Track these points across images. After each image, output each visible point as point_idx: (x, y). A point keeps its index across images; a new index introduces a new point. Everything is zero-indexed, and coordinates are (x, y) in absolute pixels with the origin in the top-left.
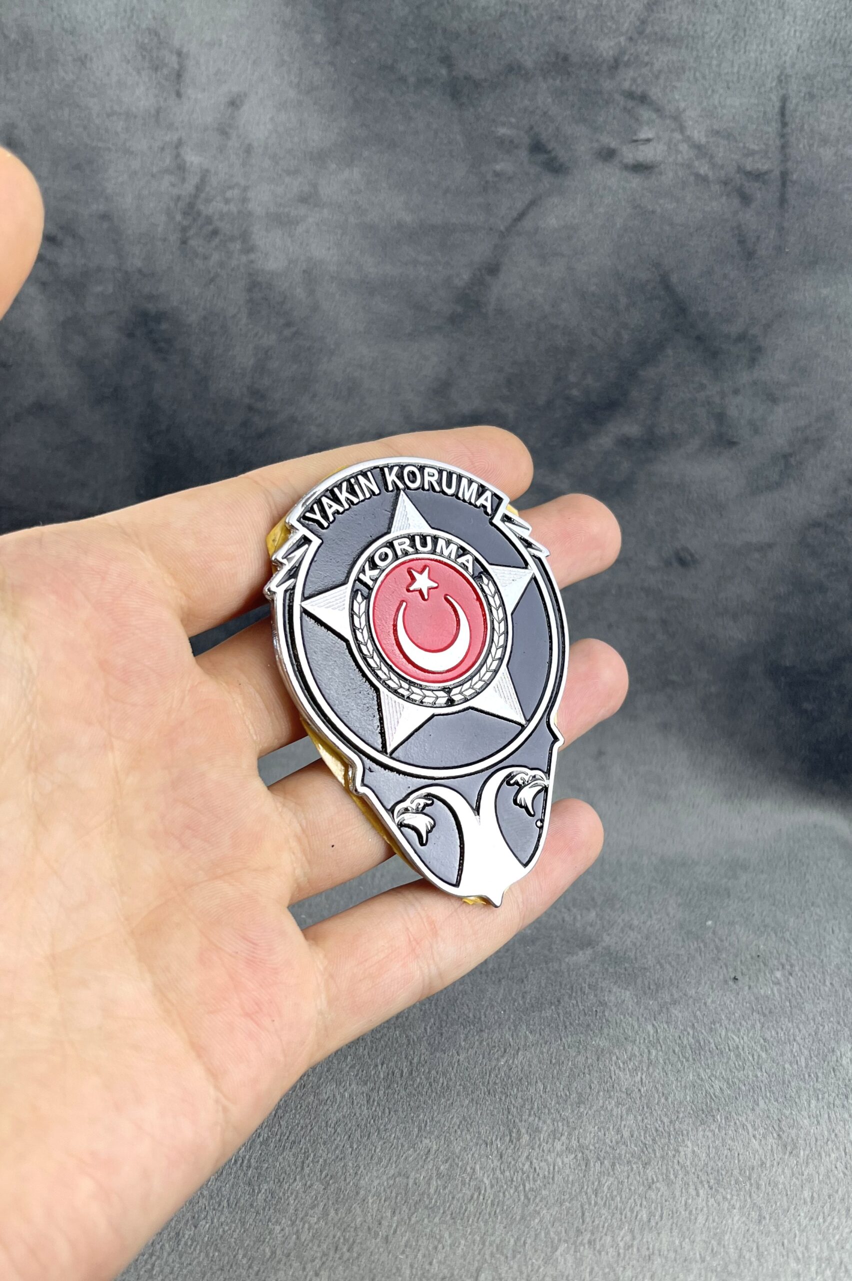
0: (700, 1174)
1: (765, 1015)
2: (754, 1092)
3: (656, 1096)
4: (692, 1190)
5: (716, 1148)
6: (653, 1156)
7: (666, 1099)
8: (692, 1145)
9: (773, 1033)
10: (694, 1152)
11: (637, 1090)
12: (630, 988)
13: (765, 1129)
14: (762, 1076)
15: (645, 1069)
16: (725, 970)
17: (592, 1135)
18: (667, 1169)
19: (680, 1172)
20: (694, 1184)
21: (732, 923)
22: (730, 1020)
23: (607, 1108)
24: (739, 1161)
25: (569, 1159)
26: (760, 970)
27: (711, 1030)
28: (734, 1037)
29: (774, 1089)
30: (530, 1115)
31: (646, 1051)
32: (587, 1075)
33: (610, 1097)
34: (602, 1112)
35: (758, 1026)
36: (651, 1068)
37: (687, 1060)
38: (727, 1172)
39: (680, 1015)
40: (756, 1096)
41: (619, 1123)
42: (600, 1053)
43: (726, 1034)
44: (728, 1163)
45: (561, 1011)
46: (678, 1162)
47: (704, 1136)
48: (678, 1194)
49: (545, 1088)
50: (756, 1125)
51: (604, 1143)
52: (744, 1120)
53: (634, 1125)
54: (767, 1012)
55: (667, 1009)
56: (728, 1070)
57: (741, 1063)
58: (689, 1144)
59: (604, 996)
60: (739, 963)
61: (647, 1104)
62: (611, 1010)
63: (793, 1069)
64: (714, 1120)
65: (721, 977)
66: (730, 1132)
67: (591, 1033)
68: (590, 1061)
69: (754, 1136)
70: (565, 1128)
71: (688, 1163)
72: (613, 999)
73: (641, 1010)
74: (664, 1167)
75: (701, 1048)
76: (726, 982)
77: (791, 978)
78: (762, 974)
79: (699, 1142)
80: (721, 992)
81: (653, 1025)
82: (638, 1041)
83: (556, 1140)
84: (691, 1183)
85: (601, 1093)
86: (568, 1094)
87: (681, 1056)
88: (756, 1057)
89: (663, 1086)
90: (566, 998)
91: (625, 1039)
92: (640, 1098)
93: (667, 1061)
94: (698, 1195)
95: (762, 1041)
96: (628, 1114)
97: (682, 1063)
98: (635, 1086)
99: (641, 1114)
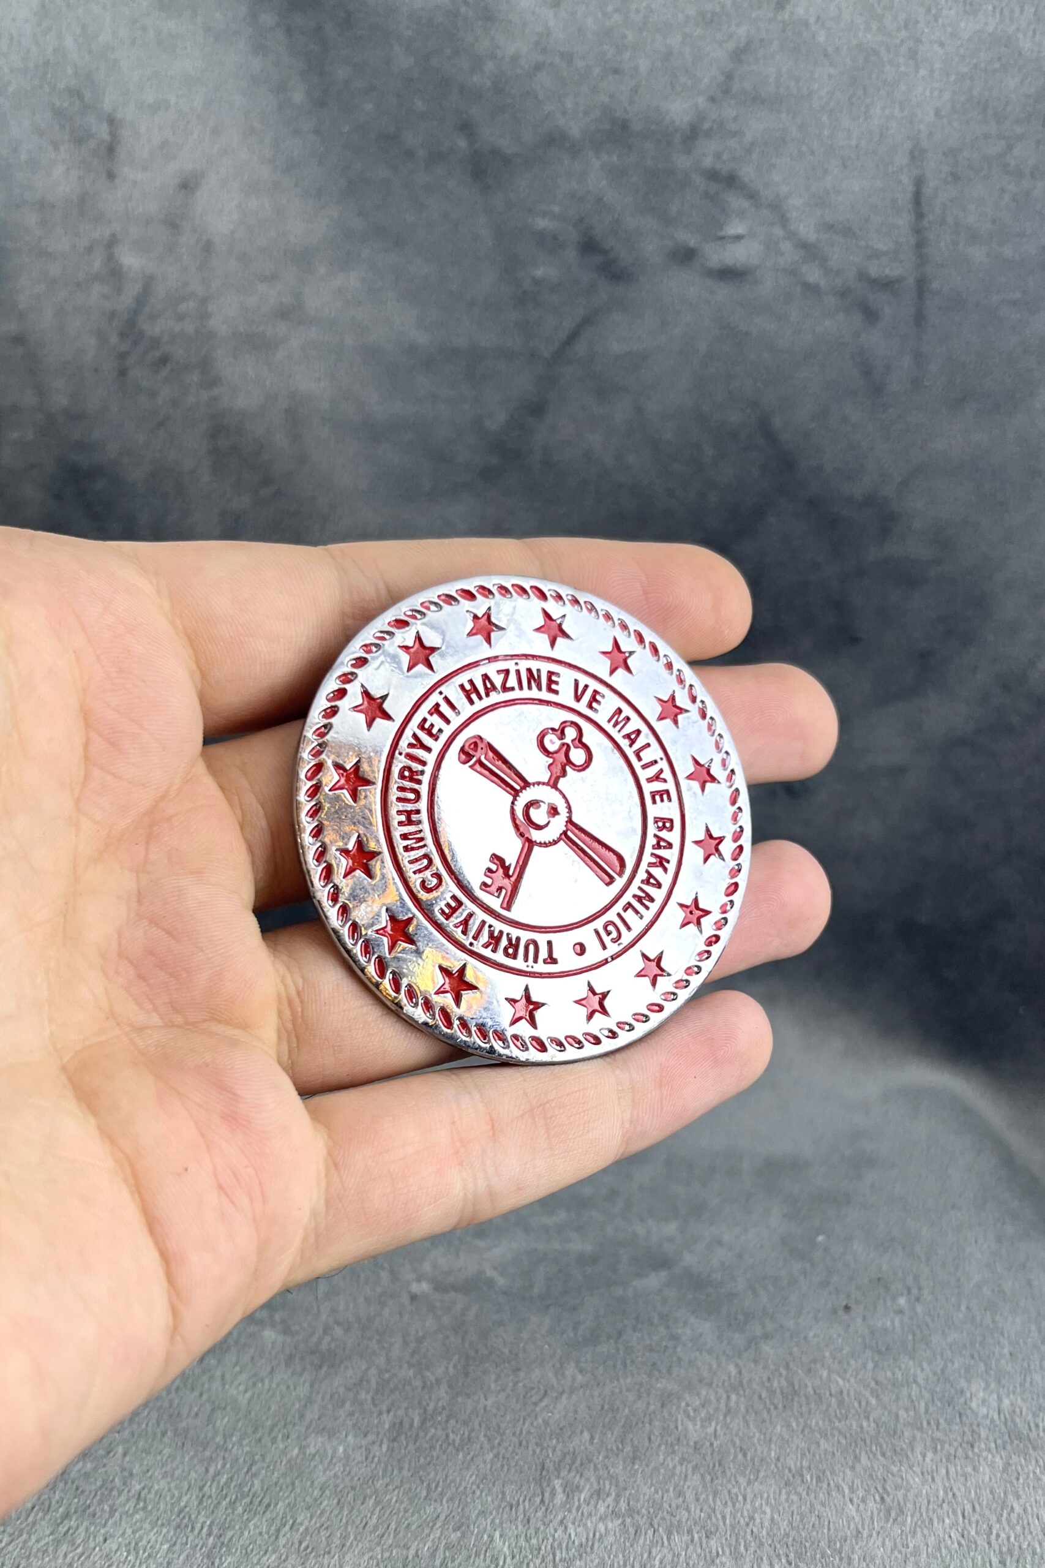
0: (778, 1546)
1: (880, 1352)
2: (856, 1445)
3: (732, 1451)
5: (802, 1516)
6: (721, 1523)
7: (745, 1455)
8: (772, 1511)
9: (889, 1374)
10: (772, 1519)
11: (708, 1444)
12: (712, 1319)
13: (865, 1490)
14: (869, 1426)
16: (835, 1297)
17: (647, 1497)
18: (737, 1540)
19: (753, 1544)
20: (769, 1558)
21: (849, 1238)
22: (834, 1359)
23: (668, 1465)
24: (829, 1529)
25: (614, 1525)
26: (878, 1297)
28: (838, 1379)
29: (881, 1440)
30: (569, 1471)
31: (725, 1396)
32: (647, 1425)
33: (674, 1452)
34: (662, 1471)
35: (870, 1365)
36: (728, 1419)
37: (776, 1408)
38: (813, 1543)
39: (772, 1352)
40: (858, 1451)
41: (682, 1483)
42: (666, 1400)
43: (829, 1376)
44: (814, 1533)
45: (621, 1346)
46: (752, 1531)
47: (787, 1500)
49: (592, 1438)
50: (855, 1486)
51: (661, 1507)
52: (840, 1480)
53: (701, 1487)
54: (883, 1349)
56: (827, 1420)
57: (843, 1411)
58: (768, 1510)
59: (677, 1328)
60: (853, 1288)
61: (719, 1461)
62: (685, 1346)
63: (908, 1416)
64: (803, 1481)
65: (829, 1305)
66: (821, 1495)
67: (656, 1373)
68: (652, 1408)
69: (851, 1501)
70: (613, 1487)
71: (764, 1532)
72: (688, 1332)
73: (723, 1346)
74: (734, 1538)
75: (795, 1393)
76: (834, 1311)
77: (917, 1305)
78: (881, 1302)
79: (781, 1508)
80: (827, 1324)
81: (737, 1365)
82: (715, 1383)
83: (600, 1502)
84: (764, 1558)
85: (663, 1447)
86: (620, 1446)
87: (768, 1402)
88: (863, 1404)
89: (742, 1440)
90: (629, 1330)
91: (701, 1381)
92: (712, 1454)
93: (750, 1409)
95: (873, 1384)
96: (693, 1473)
97: (769, 1411)
98: (706, 1438)
99: (710, 1474)
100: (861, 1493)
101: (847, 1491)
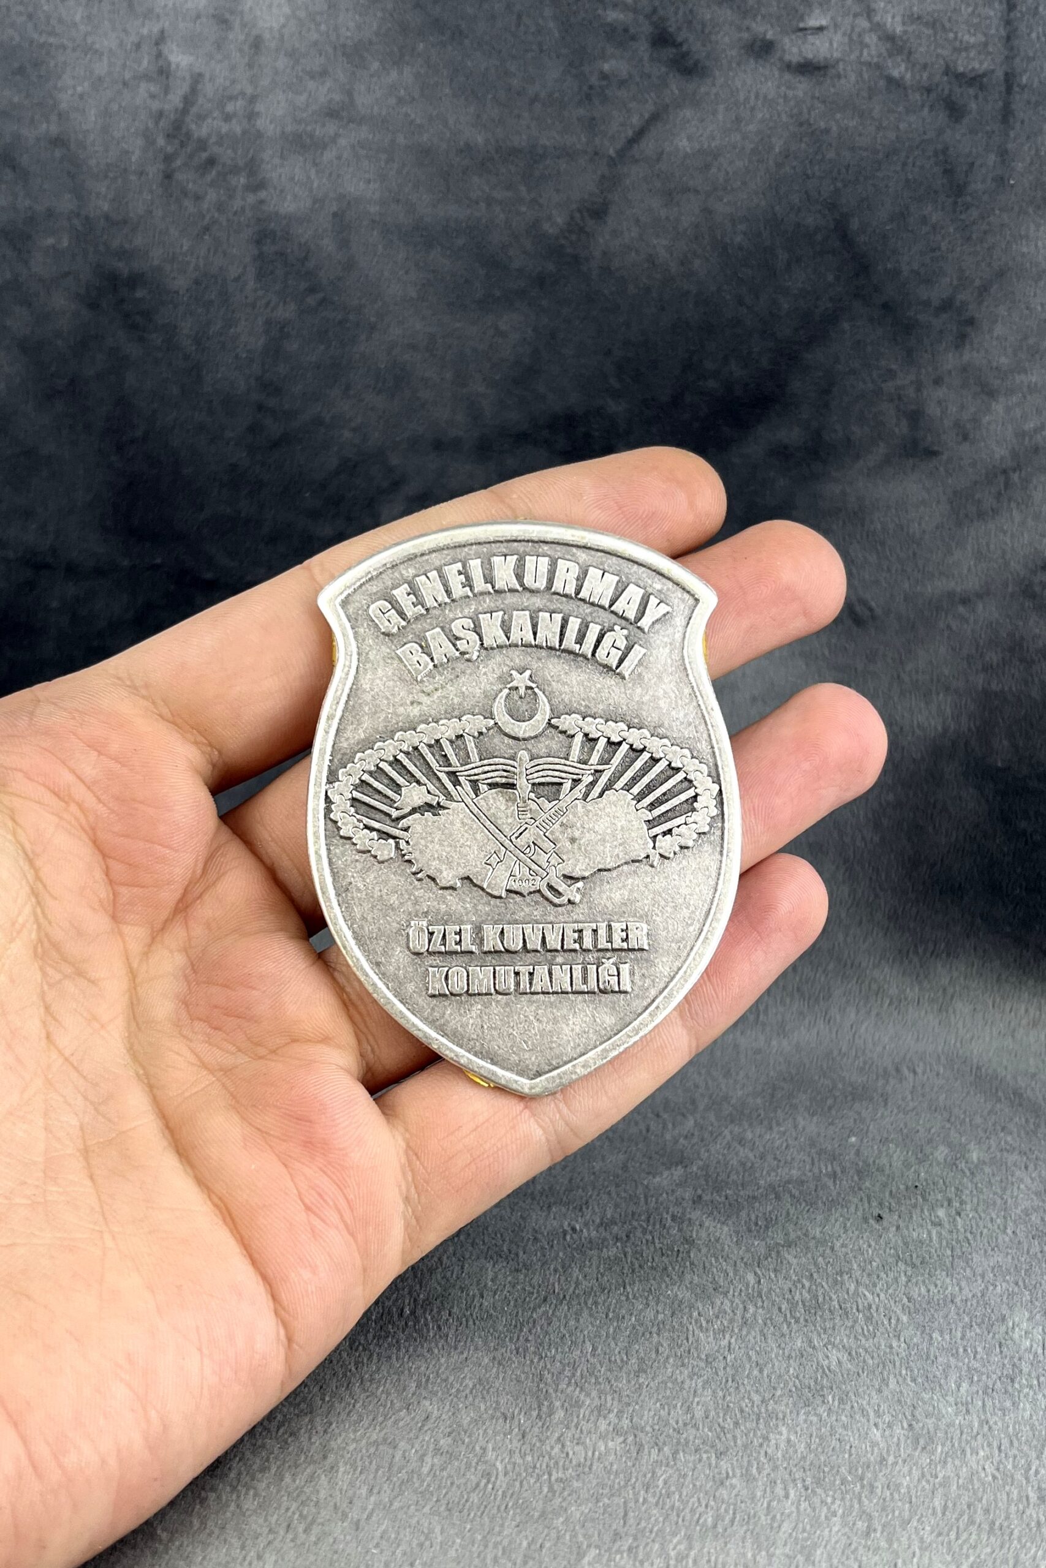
0: (794, 1470)
1: (913, 1266)
2: (884, 1367)
3: (748, 1366)
4: (779, 1490)
5: (821, 1438)
6: (732, 1444)
7: (761, 1371)
8: (789, 1432)
9: (922, 1290)
10: (789, 1441)
11: (721, 1358)
12: (730, 1223)
13: (892, 1416)
14: (899, 1346)
15: (736, 1331)
16: (866, 1205)
17: (652, 1413)
18: (749, 1462)
19: (767, 1466)
20: (784, 1482)
21: (885, 1141)
22: (864, 1271)
23: (676, 1379)
24: (850, 1455)
25: (615, 1443)
26: (915, 1206)
27: (836, 1282)
28: (867, 1293)
29: (912, 1365)
30: (569, 1384)
31: (741, 1306)
32: (655, 1336)
34: (669, 1385)
35: (903, 1279)
36: (744, 1333)
37: (797, 1321)
38: (832, 1468)
39: (794, 1261)
40: (885, 1373)
41: (690, 1399)
42: (676, 1307)
43: (856, 1290)
44: (834, 1458)
45: (629, 1250)
46: (766, 1453)
47: (805, 1421)
48: (759, 1494)
49: (594, 1350)
50: (881, 1410)
51: (667, 1424)
52: (864, 1403)
53: (711, 1403)
54: (917, 1262)
55: (778, 1252)
56: (852, 1336)
57: (871, 1328)
58: (784, 1430)
59: (691, 1231)
60: (887, 1194)
61: (733, 1376)
62: (700, 1251)
64: (823, 1402)
65: (860, 1213)
66: (843, 1418)
67: (667, 1279)
68: (660, 1317)
69: (876, 1425)
70: (616, 1403)
71: (779, 1455)
72: (704, 1235)
73: (741, 1253)
74: (746, 1459)
75: (819, 1306)
76: (865, 1220)
77: (958, 1218)
78: (918, 1210)
79: (798, 1429)
80: (857, 1233)
81: (755, 1273)
82: (731, 1292)
83: (601, 1419)
84: (779, 1482)
85: (671, 1360)
86: (625, 1358)
87: (788, 1316)
88: (893, 1321)
89: (758, 1353)
90: (639, 1233)
91: (714, 1289)
92: (725, 1369)
93: (769, 1322)
94: (787, 1496)
95: (905, 1300)
96: (704, 1388)
97: (789, 1324)
98: (718, 1351)
99: (722, 1390)
100: (887, 1418)
101: (872, 1414)
